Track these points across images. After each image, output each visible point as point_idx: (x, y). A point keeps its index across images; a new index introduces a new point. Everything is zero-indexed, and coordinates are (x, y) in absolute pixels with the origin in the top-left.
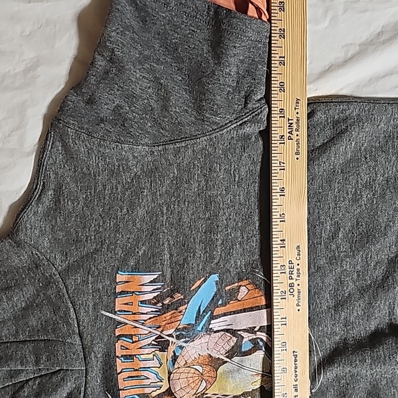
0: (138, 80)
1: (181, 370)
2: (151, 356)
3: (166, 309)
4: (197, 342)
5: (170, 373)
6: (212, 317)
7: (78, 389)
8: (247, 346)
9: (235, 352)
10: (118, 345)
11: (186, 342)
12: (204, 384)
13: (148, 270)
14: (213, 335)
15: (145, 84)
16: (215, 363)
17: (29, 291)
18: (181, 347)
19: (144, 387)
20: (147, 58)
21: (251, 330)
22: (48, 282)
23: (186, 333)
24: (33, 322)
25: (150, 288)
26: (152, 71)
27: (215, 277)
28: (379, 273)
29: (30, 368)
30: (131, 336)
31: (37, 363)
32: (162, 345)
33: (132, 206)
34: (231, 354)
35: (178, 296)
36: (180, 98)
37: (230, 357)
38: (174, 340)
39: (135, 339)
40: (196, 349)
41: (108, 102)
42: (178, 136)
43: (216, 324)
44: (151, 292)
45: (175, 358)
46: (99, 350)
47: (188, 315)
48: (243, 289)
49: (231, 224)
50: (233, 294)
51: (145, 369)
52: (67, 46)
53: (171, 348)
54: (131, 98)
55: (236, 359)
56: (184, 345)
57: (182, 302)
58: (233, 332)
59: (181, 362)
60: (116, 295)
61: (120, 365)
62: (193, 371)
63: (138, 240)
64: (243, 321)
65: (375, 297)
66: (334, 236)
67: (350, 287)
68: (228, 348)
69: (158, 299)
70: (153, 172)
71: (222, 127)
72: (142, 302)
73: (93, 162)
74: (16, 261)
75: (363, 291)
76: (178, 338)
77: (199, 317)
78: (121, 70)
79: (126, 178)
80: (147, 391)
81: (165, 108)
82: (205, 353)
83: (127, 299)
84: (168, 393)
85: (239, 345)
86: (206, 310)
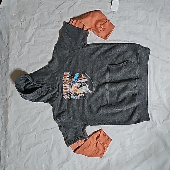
0: (67, 41)
3: (71, 78)
4: (75, 84)
6: (78, 80)
7: (57, 91)
8: (83, 85)
9: (81, 86)
12: (76, 91)
13: (68, 72)
14: (78, 83)
15: (68, 41)
16: (78, 88)
17: (51, 75)
19: (67, 91)
20: (68, 37)
21: (83, 82)
22: (54, 74)
23: (73, 82)
24: (51, 80)
25: (68, 75)
26: (69, 39)
27: (78, 73)
28: (104, 73)
29: (50, 87)
30: (65, 83)
31: (51, 86)
32: (70, 84)
33: (66, 62)
34: (80, 86)
35: (73, 76)
36: (73, 43)
37: (80, 87)
40: (75, 85)
41: (63, 44)
42: (73, 50)
43: (78, 81)
45: (72, 86)
46: (61, 85)
47: (74, 80)
48: (83, 75)
49: (81, 64)
50: (81, 76)
51: (67, 88)
52: (58, 36)
53: (71, 85)
54: (66, 43)
55: (81, 87)
57: (73, 77)
58: (81, 83)
59: (72, 87)
60: (63, 76)
61: (64, 87)
62: (74, 89)
63: (67, 67)
64: (82, 81)
65: (103, 77)
66: (97, 67)
67: (99, 75)
68: (80, 85)
69: (70, 77)
70: (69, 56)
71: (80, 48)
72: (67, 77)
73: (61, 54)
74: (49, 70)
75: (101, 76)
76: (72, 83)
77: (76, 80)
78: (64, 39)
79: (66, 57)
80: (68, 92)
81: (71, 45)
82: (76, 86)
83: (65, 77)
84: (71, 92)
85: (81, 85)
86: (77, 79)
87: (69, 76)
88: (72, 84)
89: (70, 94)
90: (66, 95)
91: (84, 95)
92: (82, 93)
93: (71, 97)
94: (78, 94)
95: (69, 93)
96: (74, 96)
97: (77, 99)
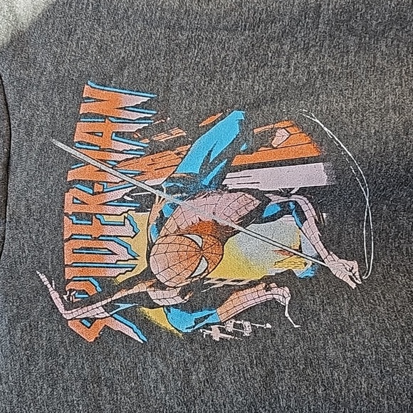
1: (169, 239)
2: (121, 219)
4: (200, 200)
5: (151, 245)
10: (68, 197)
11: (182, 199)
13: (135, 88)
14: (226, 195)
18: (174, 206)
23: (184, 186)
30: (91, 184)
34: (245, 222)
35: (178, 133)
38: (164, 195)
39: (98, 188)
44: (134, 122)
45: (161, 221)
47: (189, 160)
51: (109, 238)
53: (158, 207)
56: (179, 202)
62: (187, 242)
68: (244, 212)
76: (170, 191)
77: (207, 165)
82: (209, 218)
84: (147, 275)
85: (260, 209)
86: (219, 159)
87: (135, 127)
88: (171, 199)
89: (141, 288)
90: (91, 301)
91: (282, 295)
92: (268, 280)
93: (155, 315)
94: (230, 290)
95: (130, 283)
96: (189, 307)
97: (216, 335)
